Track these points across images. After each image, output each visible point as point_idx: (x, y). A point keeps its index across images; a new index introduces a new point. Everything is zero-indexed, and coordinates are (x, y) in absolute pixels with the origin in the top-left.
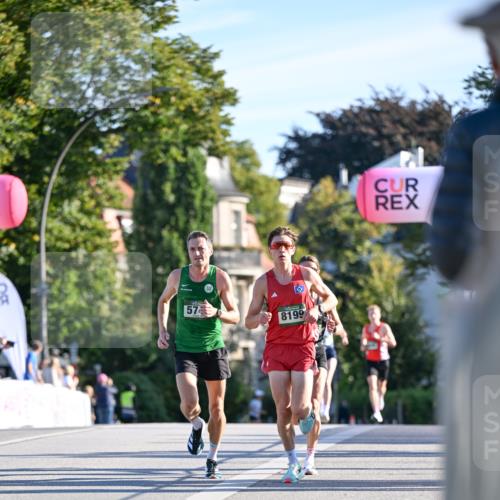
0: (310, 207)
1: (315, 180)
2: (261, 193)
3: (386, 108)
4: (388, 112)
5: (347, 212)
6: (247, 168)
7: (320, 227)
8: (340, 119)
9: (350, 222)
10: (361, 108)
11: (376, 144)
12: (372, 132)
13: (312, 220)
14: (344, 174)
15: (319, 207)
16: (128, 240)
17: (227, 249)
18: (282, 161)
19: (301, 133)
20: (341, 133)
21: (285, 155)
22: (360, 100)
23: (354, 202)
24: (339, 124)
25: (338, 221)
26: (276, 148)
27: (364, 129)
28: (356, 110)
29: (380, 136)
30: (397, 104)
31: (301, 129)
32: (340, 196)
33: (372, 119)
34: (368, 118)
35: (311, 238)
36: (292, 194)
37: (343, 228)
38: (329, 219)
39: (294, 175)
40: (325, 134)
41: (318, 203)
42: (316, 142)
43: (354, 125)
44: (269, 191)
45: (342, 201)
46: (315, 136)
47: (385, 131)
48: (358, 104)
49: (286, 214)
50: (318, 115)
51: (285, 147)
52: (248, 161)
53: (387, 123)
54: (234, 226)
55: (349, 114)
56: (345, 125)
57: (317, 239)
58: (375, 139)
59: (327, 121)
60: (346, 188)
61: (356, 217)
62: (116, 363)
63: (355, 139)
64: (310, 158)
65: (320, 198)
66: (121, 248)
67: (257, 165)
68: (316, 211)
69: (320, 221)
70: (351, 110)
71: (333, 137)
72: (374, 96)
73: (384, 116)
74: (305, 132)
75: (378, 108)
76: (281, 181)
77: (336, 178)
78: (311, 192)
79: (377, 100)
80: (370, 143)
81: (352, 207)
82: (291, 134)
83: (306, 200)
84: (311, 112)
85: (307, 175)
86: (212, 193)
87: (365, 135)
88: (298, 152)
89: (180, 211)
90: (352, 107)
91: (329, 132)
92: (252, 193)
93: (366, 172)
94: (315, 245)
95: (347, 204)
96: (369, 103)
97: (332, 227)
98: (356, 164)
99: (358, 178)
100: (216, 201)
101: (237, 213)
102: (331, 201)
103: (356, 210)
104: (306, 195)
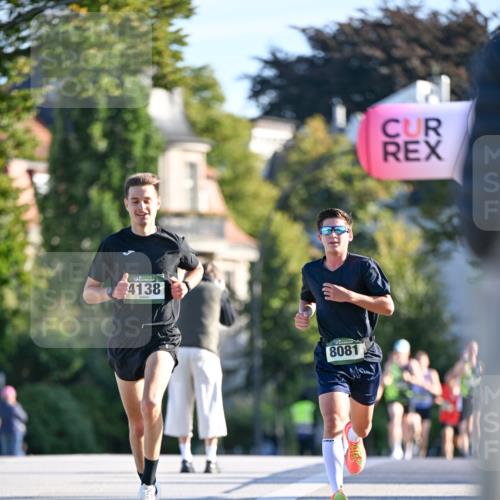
0: (294, 157)
1: (300, 119)
2: (225, 139)
3: (399, 21)
4: (399, 27)
5: (344, 165)
6: (207, 104)
7: (307, 185)
8: (334, 37)
9: (348, 179)
10: (363, 22)
11: (384, 71)
12: (378, 54)
13: (296, 176)
14: (340, 113)
15: (305, 158)
16: (42, 202)
17: (179, 215)
18: (255, 94)
19: (280, 56)
20: (337, 55)
21: (260, 86)
22: (362, 10)
23: (354, 151)
24: (332, 43)
25: (331, 178)
26: (247, 77)
27: (368, 51)
28: (356, 24)
29: (390, 60)
30: (412, 16)
31: (281, 51)
32: (336, 142)
33: (379, 36)
34: (372, 36)
35: (294, 201)
36: (268, 140)
37: (339, 186)
38: (318, 174)
39: (272, 113)
40: (314, 57)
41: (304, 152)
42: (301, 69)
43: (354, 45)
44: (236, 136)
45: (337, 149)
46: (301, 60)
47: (397, 53)
48: (360, 15)
49: (261, 167)
50: (304, 31)
51: (259, 76)
52: (207, 94)
53: (399, 42)
54: (189, 183)
55: (347, 30)
56: (341, 44)
57: (304, 202)
58: (383, 63)
59: (317, 38)
60: (342, 131)
61: (356, 171)
62: (26, 373)
63: (355, 63)
64: (294, 91)
65: (307, 145)
66: (32, 214)
67: (220, 99)
68: (301, 163)
69: (307, 177)
70: (349, 25)
71: (327, 61)
72: (383, 6)
73: (394, 33)
74: (287, 54)
75: (387, 21)
76: (253, 121)
77: (329, 118)
78: (295, 137)
79: (386, 11)
80: (375, 70)
81: (349, 158)
82: (267, 56)
83: (289, 147)
84: (295, 28)
85: (289, 114)
86: (157, 138)
87: (369, 58)
88: (278, 82)
89: (114, 164)
90: (351, 19)
91: (321, 54)
92: (214, 138)
93: (370, 110)
94: (301, 210)
95: (345, 153)
96: (375, 14)
97: (322, 185)
98: (357, 98)
99: (359, 117)
100: (163, 148)
101: (192, 166)
102: (321, 149)
103: (356, 162)
104: (288, 141)
